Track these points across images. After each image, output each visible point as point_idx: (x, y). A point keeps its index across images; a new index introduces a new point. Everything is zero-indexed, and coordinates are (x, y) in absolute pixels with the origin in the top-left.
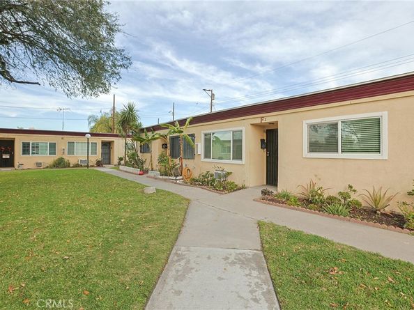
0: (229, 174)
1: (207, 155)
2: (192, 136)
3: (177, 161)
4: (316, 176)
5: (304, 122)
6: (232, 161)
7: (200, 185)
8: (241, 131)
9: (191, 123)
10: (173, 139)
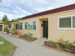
0: (32, 34)
1: (26, 29)
2: (22, 23)
3: (17, 30)
4: (62, 36)
5: (58, 17)
6: (33, 30)
7: (23, 38)
8: (36, 21)
9: (21, 20)
10: (16, 24)
